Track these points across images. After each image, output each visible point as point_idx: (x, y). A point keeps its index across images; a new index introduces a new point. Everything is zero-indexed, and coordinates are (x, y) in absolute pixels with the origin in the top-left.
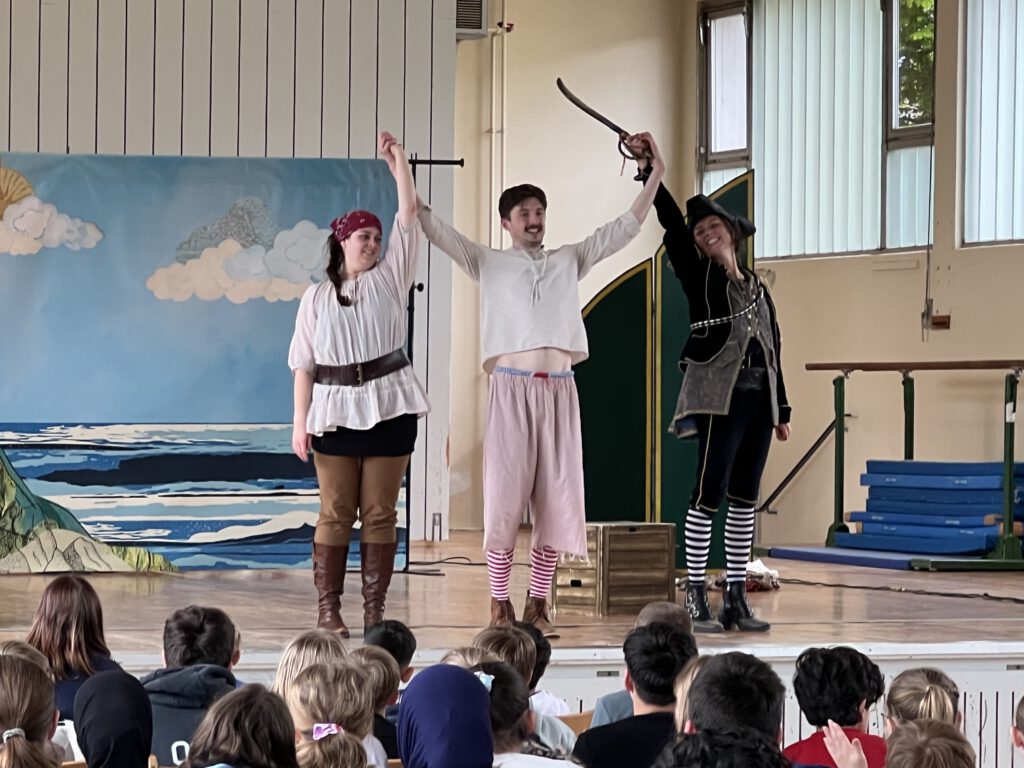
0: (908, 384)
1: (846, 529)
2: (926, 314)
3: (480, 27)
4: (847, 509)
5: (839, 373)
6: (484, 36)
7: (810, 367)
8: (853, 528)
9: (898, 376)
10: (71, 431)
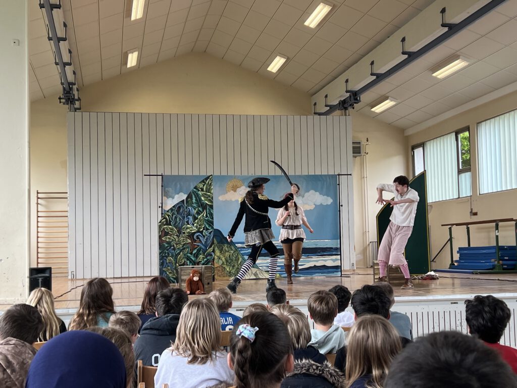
0: (468, 229)
1: (454, 264)
2: (471, 212)
3: (360, 153)
4: (454, 259)
5: (450, 226)
6: (361, 155)
7: (442, 225)
8: (456, 264)
9: (465, 226)
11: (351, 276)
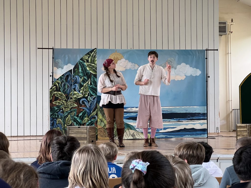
3: (226, 32)
10: (133, 109)
11: (216, 138)
